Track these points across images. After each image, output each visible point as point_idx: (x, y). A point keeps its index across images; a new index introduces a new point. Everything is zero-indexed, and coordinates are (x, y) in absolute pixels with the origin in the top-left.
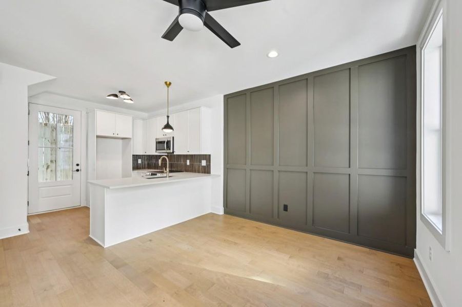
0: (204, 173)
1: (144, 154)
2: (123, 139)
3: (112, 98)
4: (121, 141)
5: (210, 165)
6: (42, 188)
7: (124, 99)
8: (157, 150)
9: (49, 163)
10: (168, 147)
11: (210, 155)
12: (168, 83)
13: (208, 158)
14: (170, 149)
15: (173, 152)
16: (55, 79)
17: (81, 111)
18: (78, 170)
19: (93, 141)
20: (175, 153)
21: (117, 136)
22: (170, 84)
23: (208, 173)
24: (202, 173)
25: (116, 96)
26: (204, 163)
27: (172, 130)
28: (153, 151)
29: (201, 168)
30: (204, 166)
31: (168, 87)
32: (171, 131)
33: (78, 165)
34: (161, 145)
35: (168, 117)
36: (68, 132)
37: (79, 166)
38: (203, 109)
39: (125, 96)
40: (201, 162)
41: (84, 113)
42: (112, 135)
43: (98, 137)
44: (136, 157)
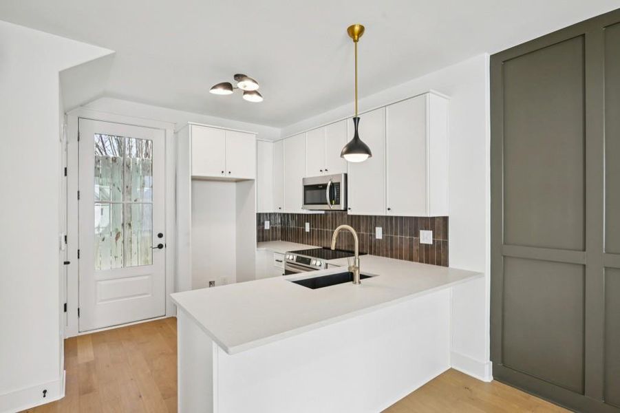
0: (427, 262)
1: (278, 211)
2: (238, 181)
3: (221, 92)
4: (234, 185)
5: (446, 244)
6: (99, 282)
7: (246, 92)
8: (305, 203)
9: (120, 229)
10: (335, 199)
11: (445, 219)
12: (357, 29)
13: (440, 225)
14: (338, 203)
15: (346, 210)
16: (112, 56)
17: (165, 130)
18: (160, 246)
19: (186, 186)
20: (349, 213)
21: (228, 176)
22: (362, 29)
23: (439, 264)
24: (421, 261)
25: (228, 86)
26: (426, 237)
27: (366, 156)
28: (296, 206)
29: (415, 248)
30: (427, 245)
31: (355, 41)
32: (363, 157)
33: (160, 236)
34: (316, 192)
35: (356, 120)
36: (148, 171)
37: (163, 238)
38: (432, 98)
39: (247, 85)
40: (417, 234)
41: (170, 133)
42: (220, 175)
43: (194, 179)
44: (260, 218)
